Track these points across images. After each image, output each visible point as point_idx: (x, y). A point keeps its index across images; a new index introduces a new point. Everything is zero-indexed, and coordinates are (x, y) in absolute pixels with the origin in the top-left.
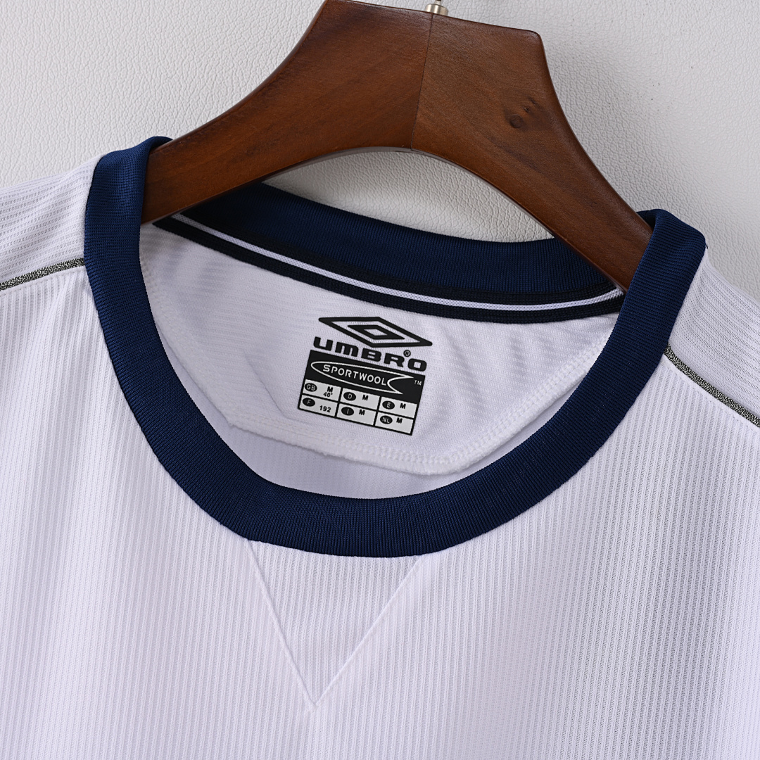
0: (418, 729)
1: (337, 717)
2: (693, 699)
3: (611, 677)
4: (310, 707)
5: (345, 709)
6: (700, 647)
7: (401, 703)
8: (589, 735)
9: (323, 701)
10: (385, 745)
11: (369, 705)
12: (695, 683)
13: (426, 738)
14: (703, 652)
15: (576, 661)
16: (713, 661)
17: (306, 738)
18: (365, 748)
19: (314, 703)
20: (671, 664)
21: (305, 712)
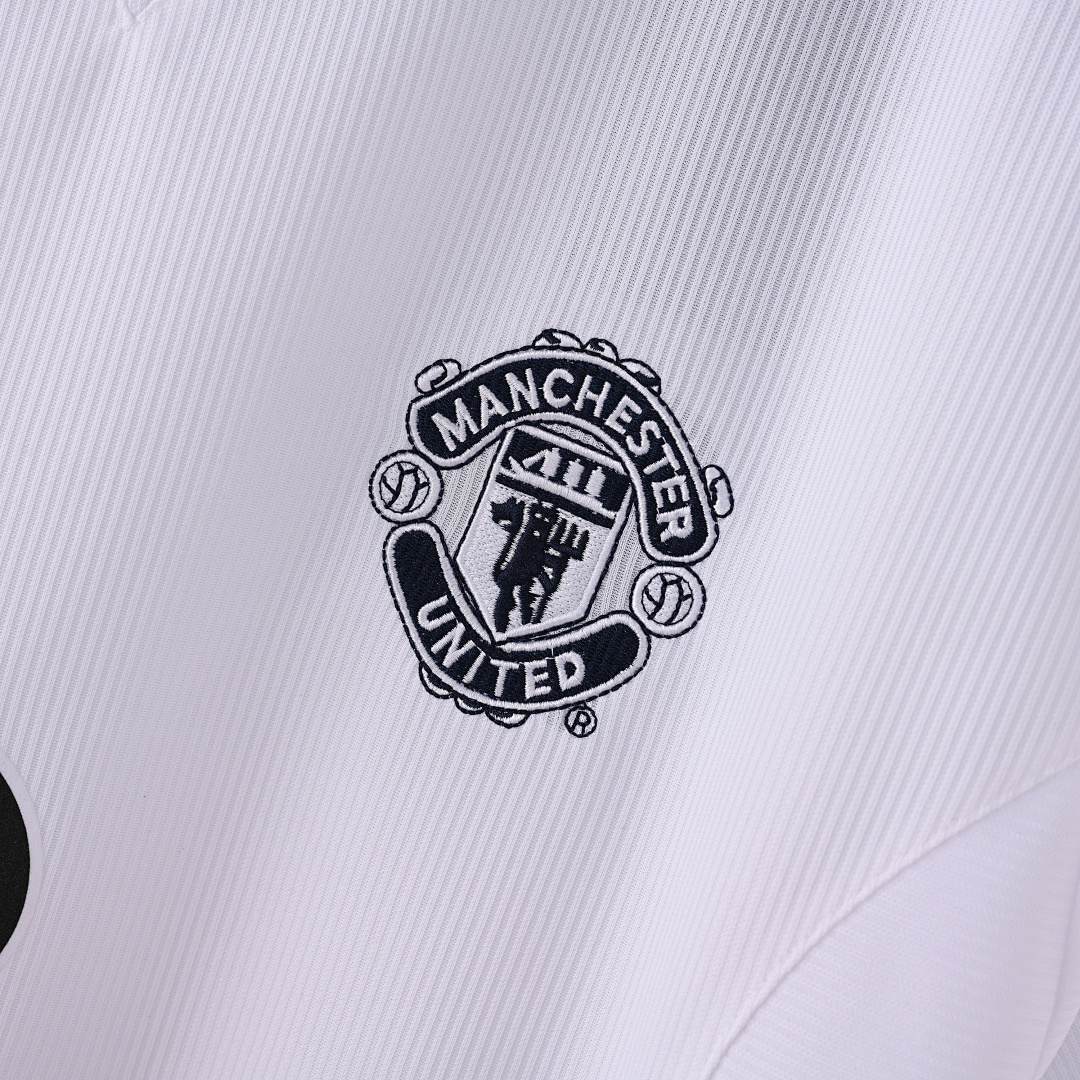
0: (310, 92)
1: (167, 48)
2: (819, 142)
3: (680, 76)
4: (124, 20)
5: (186, 36)
6: (851, 50)
7: (288, 41)
8: (620, 174)
9: (149, 14)
10: (245, 109)
11: (230, 36)
12: (829, 113)
13: (321, 108)
14: (854, 62)
15: (624, 39)
16: (870, 79)
17: (108, 75)
18: (207, 109)
19: (133, 16)
20: (792, 70)
21: (114, 29)
